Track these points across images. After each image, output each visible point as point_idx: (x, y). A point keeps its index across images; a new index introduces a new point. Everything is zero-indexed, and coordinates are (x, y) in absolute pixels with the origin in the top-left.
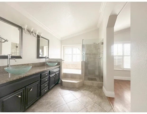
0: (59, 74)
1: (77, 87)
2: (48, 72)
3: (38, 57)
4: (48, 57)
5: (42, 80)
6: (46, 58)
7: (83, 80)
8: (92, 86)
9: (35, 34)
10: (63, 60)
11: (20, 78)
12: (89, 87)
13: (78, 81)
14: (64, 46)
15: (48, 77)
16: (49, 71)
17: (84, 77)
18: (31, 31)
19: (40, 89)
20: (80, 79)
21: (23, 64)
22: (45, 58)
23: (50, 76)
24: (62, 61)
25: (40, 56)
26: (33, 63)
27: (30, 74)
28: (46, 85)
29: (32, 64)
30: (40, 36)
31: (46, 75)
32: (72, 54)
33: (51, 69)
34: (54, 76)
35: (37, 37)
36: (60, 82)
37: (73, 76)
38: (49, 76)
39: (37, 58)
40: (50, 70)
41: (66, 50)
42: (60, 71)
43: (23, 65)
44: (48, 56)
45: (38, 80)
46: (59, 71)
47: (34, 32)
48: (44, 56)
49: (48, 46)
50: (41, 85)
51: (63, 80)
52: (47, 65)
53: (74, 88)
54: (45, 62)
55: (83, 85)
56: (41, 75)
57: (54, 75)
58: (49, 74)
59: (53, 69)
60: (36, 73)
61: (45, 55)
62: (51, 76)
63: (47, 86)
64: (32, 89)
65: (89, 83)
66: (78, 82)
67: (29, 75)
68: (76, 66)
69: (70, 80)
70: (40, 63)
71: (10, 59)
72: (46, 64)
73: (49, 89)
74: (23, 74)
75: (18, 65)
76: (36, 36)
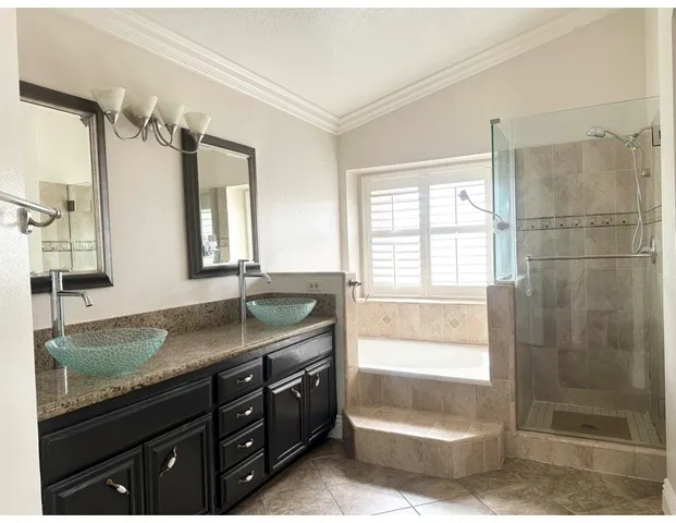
0: (331, 376)
1: (459, 471)
2: (260, 362)
3: (196, 270)
4: (251, 262)
5: (226, 409)
6: (244, 276)
7: (506, 429)
8: (579, 472)
9: (170, 128)
10: (352, 284)
11: (119, 393)
12: (557, 478)
13: (466, 430)
14: (359, 176)
15: (259, 392)
16: (265, 358)
17: (513, 404)
18: (144, 119)
19: (217, 467)
20: (484, 415)
21: (118, 319)
22: (234, 270)
23: (271, 387)
24: (349, 290)
25: (208, 262)
26: (167, 311)
27: (160, 373)
28: (249, 444)
29: (166, 313)
30: (199, 135)
31: (248, 379)
32: (425, 231)
33: (278, 345)
34: (298, 387)
35: (178, 146)
36: (337, 433)
37: (429, 397)
38: (266, 391)
39: (190, 277)
40: (268, 349)
41: (373, 200)
42: (334, 356)
43: (117, 323)
44: (256, 258)
45: (205, 413)
46: (332, 355)
47: (160, 119)
48: (233, 261)
49: (247, 186)
50: (218, 440)
51: (358, 422)
52: (250, 315)
53: (435, 479)
54: (240, 299)
55: (507, 461)
56: (215, 382)
57: (294, 381)
58: (265, 379)
59: (287, 342)
60: (188, 367)
61: (238, 253)
62: (278, 388)
63: (253, 451)
64: (173, 461)
65: (555, 449)
66: (465, 441)
67: (156, 381)
68: (455, 324)
69: (407, 420)
70: (211, 308)
71: (60, 293)
72: (244, 313)
73: (267, 470)
74: (126, 373)
75: (96, 326)
76: (176, 142)
